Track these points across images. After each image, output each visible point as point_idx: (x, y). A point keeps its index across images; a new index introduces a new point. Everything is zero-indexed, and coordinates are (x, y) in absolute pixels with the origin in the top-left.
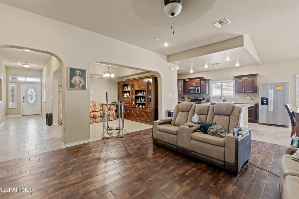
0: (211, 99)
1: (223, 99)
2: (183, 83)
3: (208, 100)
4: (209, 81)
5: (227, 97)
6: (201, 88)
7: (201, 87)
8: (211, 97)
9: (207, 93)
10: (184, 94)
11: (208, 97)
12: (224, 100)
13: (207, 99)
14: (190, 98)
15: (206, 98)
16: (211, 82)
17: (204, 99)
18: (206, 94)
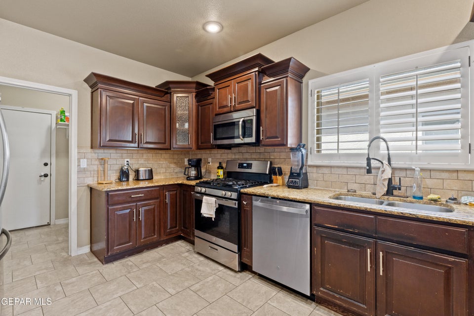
0: (312, 175)
1: (388, 174)
2: (198, 102)
3: (298, 180)
4: (304, 80)
5: (416, 166)
6: (263, 116)
7: (263, 108)
8: (310, 163)
9: (291, 141)
10: (199, 148)
11: (295, 159)
12: (390, 180)
13: (292, 175)
14: (224, 165)
15: (286, 169)
16: (311, 83)
17: (275, 171)
18: (283, 144)
